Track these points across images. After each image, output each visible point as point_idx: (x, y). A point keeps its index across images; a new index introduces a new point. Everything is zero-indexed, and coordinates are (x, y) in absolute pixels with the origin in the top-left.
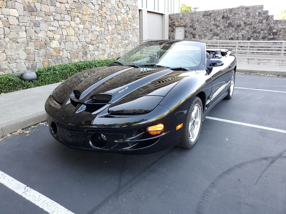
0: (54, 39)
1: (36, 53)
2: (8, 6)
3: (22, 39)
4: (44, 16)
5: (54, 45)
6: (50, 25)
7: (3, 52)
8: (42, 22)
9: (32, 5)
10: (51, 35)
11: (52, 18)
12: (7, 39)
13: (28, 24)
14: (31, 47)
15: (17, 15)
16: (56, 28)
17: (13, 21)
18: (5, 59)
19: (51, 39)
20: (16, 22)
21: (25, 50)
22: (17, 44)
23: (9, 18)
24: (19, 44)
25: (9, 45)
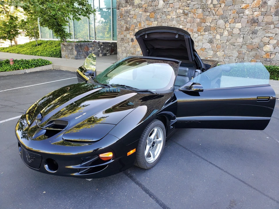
0: (269, 43)
1: (246, 54)
2: (235, 22)
3: (238, 43)
4: (264, 25)
5: (266, 49)
6: (268, 32)
7: (223, 51)
8: (261, 30)
9: (256, 18)
10: (266, 40)
11: (272, 26)
12: (227, 43)
13: (247, 32)
14: (244, 49)
15: (240, 27)
16: (275, 34)
17: (236, 31)
18: (223, 55)
19: (265, 43)
20: (238, 32)
21: (238, 51)
22: (234, 47)
23: (234, 30)
24: (235, 47)
25: (228, 47)
